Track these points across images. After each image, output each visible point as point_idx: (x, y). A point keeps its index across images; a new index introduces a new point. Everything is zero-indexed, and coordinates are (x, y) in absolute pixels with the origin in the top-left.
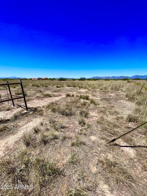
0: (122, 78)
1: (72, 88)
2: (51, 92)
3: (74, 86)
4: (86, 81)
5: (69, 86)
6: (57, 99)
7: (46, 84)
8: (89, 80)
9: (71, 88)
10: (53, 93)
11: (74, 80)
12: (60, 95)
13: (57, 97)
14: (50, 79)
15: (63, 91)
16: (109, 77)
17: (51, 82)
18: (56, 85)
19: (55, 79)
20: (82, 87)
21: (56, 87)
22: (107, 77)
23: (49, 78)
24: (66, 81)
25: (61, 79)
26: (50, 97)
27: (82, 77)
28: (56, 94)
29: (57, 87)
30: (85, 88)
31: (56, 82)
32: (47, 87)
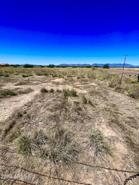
1: (44, 77)
2: (16, 85)
3: (46, 75)
4: (56, 68)
5: (40, 75)
8: (58, 67)
9: (42, 77)
10: (18, 87)
11: (43, 67)
12: (30, 91)
14: (12, 65)
15: (34, 82)
16: (75, 64)
17: (14, 69)
18: (21, 73)
19: (19, 66)
20: (56, 76)
21: (22, 76)
22: (73, 65)
24: (33, 68)
25: (27, 66)
26: (14, 95)
28: (24, 87)
29: (24, 76)
30: (60, 77)
31: (21, 69)
32: (8, 76)
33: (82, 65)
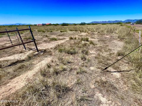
0: (116, 22)
1: (74, 32)
2: (56, 36)
3: (76, 31)
4: (86, 26)
5: (71, 31)
6: (62, 41)
7: (50, 29)
8: (88, 24)
9: (73, 32)
10: (58, 37)
11: (75, 25)
12: (64, 39)
13: (61, 41)
14: (54, 25)
15: (67, 35)
16: (106, 21)
17: (55, 27)
18: (59, 30)
19: (58, 24)
20: (83, 31)
21: (60, 32)
22: (103, 22)
23: (52, 24)
24: (68, 26)
25: (64, 25)
26: (56, 40)
27: (83, 22)
28: (61, 37)
29: (61, 32)
30: (85, 32)
31: (59, 27)
32: (52, 32)
33: (113, 21)
